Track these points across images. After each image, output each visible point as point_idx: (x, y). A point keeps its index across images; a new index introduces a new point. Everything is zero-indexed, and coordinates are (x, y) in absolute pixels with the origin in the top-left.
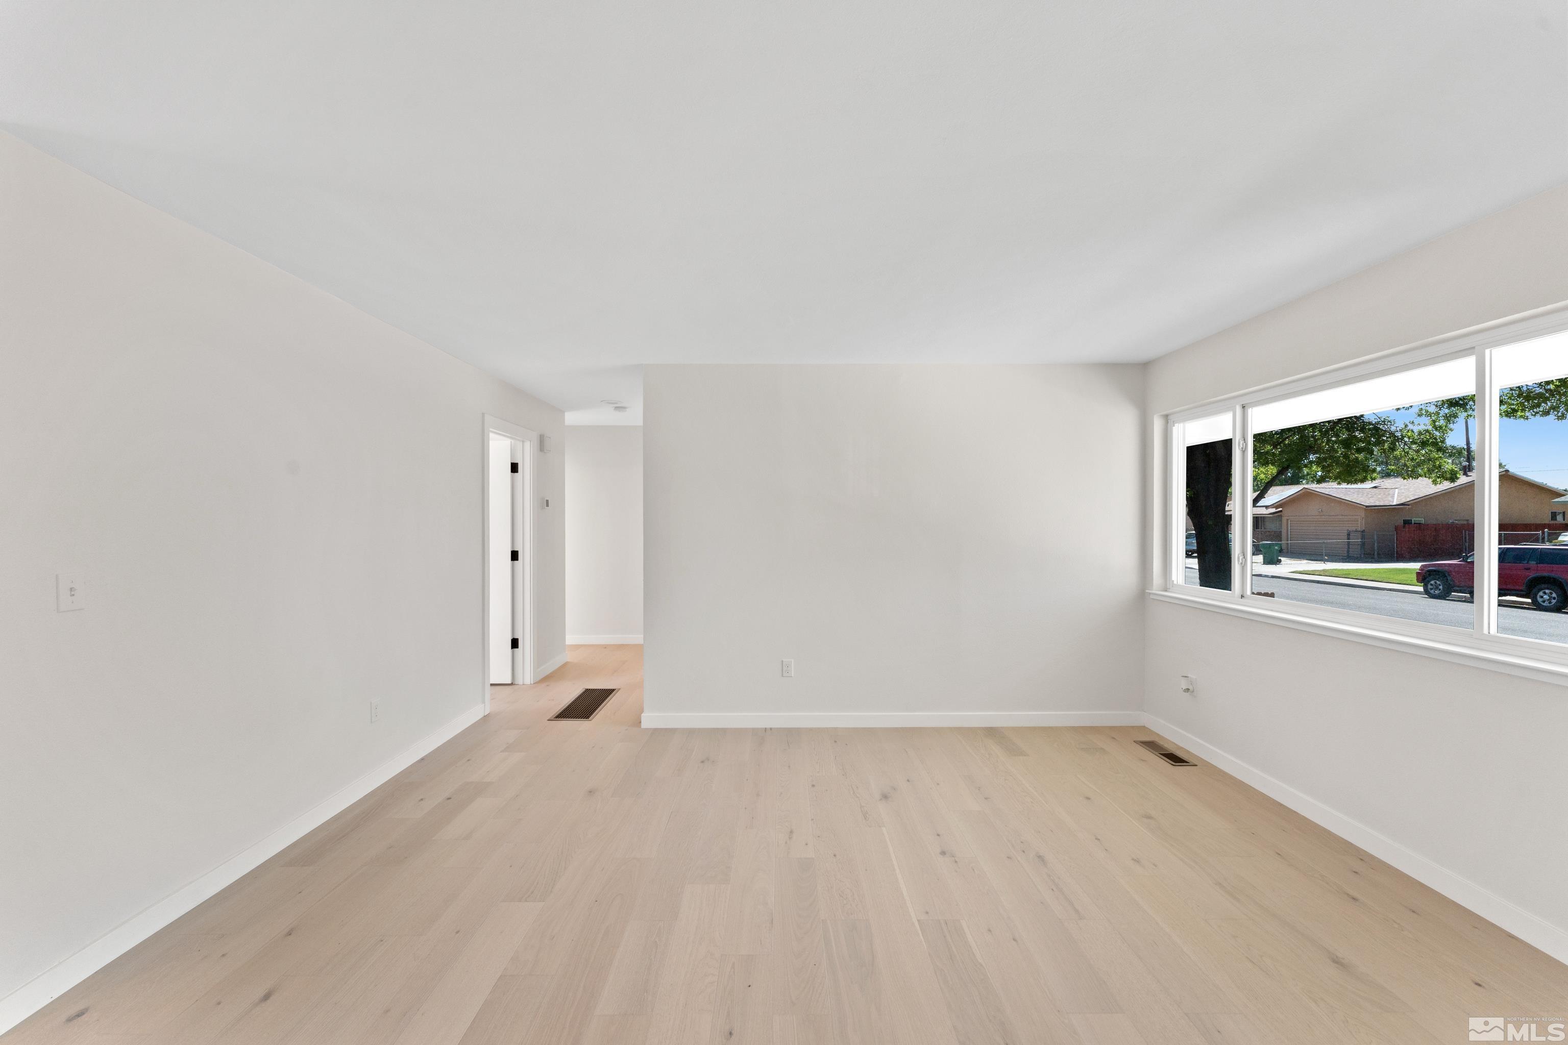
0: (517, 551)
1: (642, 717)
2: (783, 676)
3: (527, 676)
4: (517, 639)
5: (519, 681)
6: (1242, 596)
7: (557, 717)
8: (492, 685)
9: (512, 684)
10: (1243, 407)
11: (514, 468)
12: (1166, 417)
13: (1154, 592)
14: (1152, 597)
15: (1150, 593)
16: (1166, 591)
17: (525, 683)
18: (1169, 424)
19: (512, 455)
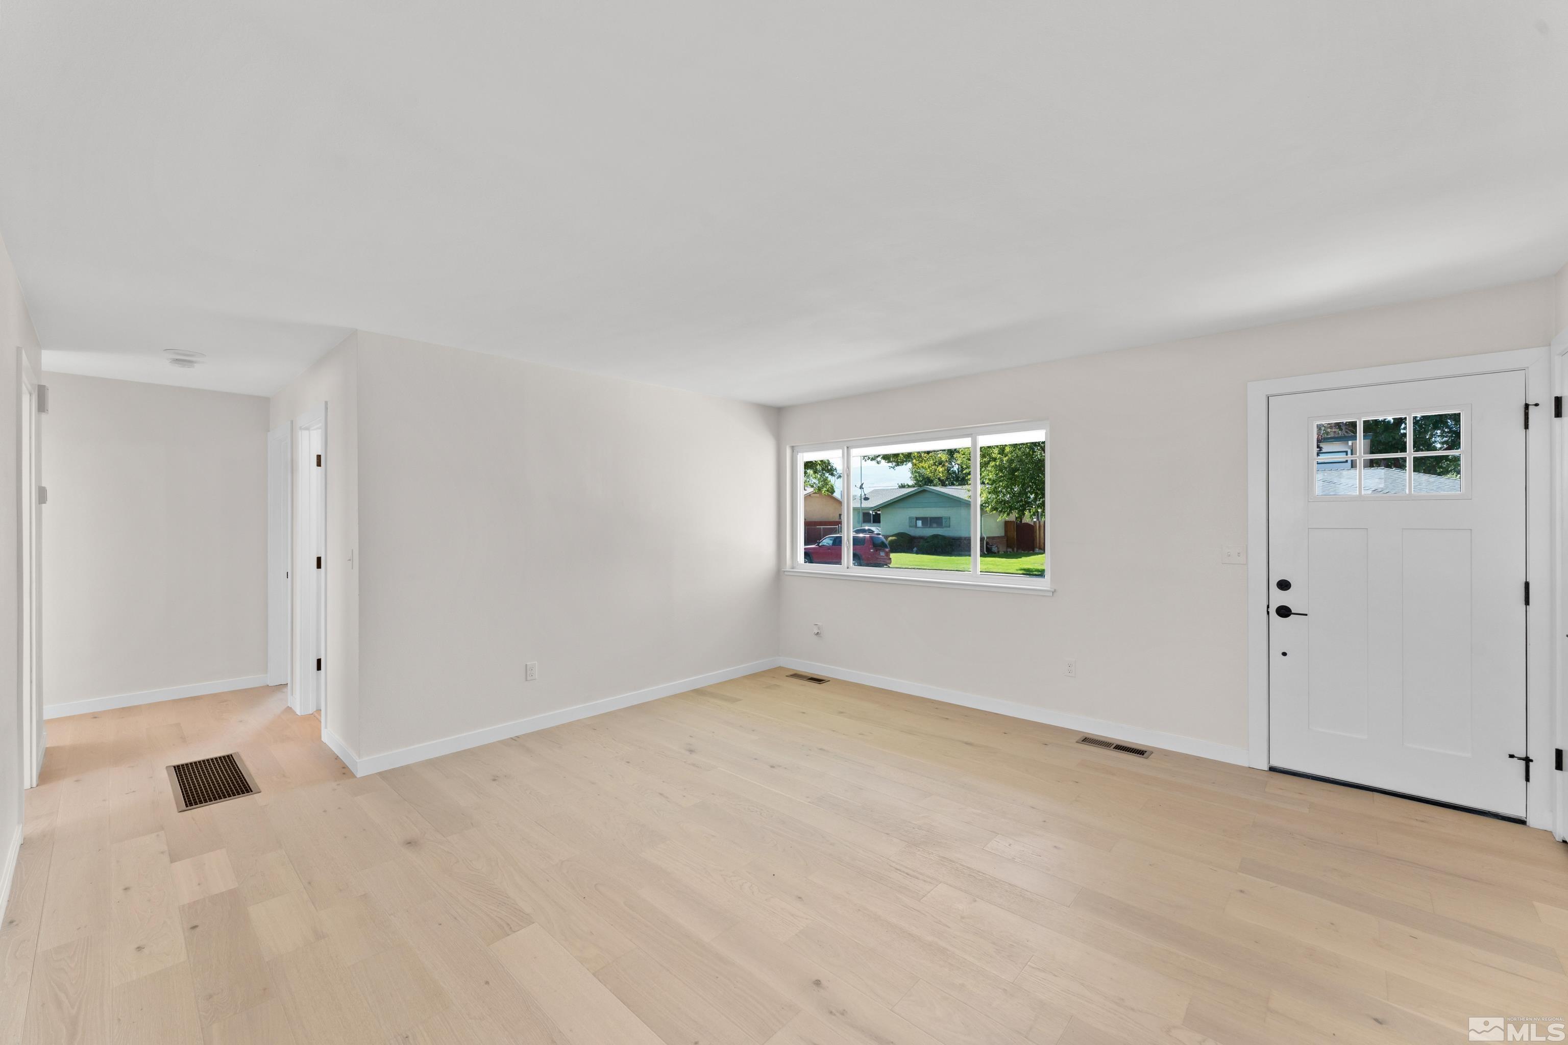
2: (526, 680)
6: (848, 568)
10: (848, 448)
12: (793, 448)
13: (787, 570)
14: (786, 573)
15: (785, 571)
16: (793, 569)
18: (794, 453)
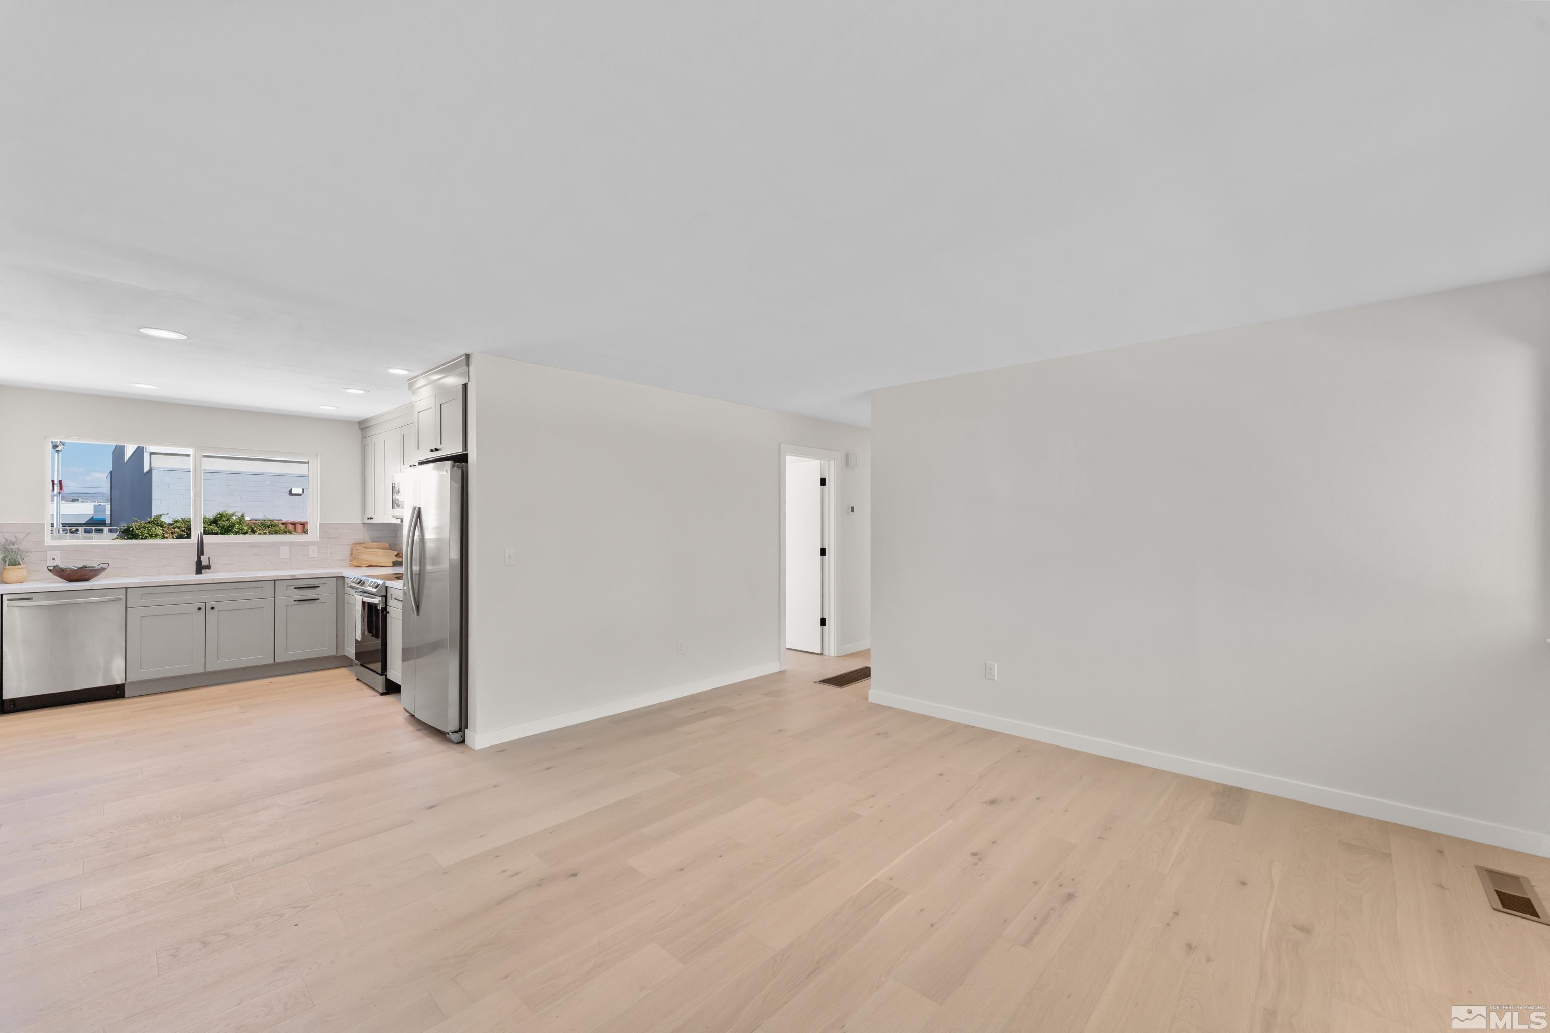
0: (826, 549)
1: (869, 693)
2: (986, 678)
3: (832, 650)
4: (825, 619)
5: (826, 653)
7: (821, 681)
8: (787, 649)
9: (821, 654)
11: (823, 482)
17: (831, 655)
19: (822, 472)
